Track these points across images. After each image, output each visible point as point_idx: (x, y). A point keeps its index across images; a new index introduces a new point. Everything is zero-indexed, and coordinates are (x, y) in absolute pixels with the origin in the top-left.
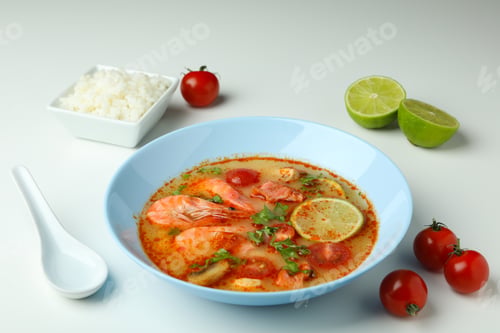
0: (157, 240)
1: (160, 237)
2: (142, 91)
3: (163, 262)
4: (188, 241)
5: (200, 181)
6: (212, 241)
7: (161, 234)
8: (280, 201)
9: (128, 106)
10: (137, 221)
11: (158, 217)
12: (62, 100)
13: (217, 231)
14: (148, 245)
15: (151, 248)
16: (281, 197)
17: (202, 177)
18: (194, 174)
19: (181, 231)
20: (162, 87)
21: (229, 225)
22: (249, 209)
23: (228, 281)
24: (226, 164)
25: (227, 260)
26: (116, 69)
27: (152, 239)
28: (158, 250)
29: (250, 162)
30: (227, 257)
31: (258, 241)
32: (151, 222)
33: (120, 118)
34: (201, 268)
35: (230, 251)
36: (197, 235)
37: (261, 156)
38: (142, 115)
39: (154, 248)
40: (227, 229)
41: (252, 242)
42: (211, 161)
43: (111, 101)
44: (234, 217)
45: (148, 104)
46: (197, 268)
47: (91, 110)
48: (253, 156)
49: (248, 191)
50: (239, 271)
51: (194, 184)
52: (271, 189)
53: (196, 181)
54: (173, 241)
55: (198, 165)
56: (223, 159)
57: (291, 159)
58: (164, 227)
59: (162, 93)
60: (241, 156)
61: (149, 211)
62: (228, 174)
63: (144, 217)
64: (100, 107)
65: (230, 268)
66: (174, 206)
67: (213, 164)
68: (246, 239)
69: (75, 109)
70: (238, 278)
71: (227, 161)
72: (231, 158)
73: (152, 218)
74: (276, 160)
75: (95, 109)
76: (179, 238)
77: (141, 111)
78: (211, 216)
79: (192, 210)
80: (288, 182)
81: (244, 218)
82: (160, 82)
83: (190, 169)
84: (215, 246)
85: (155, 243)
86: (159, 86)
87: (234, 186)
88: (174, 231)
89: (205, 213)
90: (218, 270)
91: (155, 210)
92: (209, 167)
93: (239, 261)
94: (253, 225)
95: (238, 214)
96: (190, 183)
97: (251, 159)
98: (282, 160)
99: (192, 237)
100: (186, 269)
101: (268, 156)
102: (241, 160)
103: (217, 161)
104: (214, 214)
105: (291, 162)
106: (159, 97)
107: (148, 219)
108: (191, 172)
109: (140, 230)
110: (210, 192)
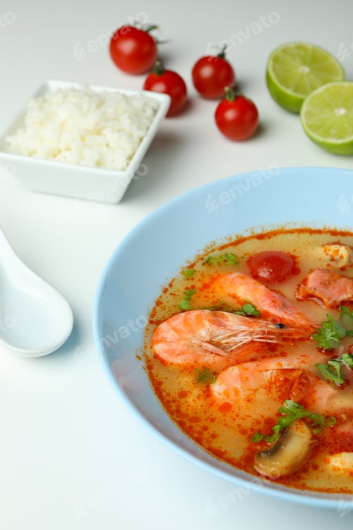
0: (183, 394)
1: (186, 389)
2: (125, 122)
3: (206, 435)
4: (232, 393)
5: (213, 279)
6: (268, 388)
7: (186, 381)
8: (343, 303)
9: (108, 145)
10: (143, 363)
11: (172, 352)
12: (9, 139)
13: (271, 368)
14: (174, 406)
15: (178, 411)
16: (344, 297)
17: (212, 272)
18: (199, 267)
19: (216, 374)
20: (149, 112)
21: (283, 355)
22: (303, 322)
23: (318, 461)
24: (241, 246)
25: (303, 420)
26: (77, 86)
27: (174, 394)
28: (192, 414)
29: (274, 239)
30: (300, 414)
31: (338, 381)
32: (163, 362)
33: (99, 164)
34: (271, 442)
35: (303, 404)
36: (243, 379)
37: (288, 228)
38: (130, 158)
39: (183, 410)
40: (285, 364)
41: (329, 382)
42: (219, 243)
43: (83, 139)
44: (285, 340)
45: (136, 139)
46: (263, 442)
47: (55, 154)
48: (276, 228)
49: (289, 290)
50: (329, 439)
51: (206, 286)
52: (326, 284)
53: (207, 280)
54: (208, 393)
55: (202, 253)
56: (234, 239)
57: (332, 228)
58: (187, 369)
59: (151, 122)
60: (259, 231)
61: (154, 342)
62: (249, 262)
63: (150, 354)
64: (68, 149)
65: (314, 437)
66: (193, 332)
67: (222, 248)
68: (319, 378)
69: (30, 154)
70: (332, 453)
71: (241, 241)
72: (246, 235)
73: (164, 356)
74: (312, 232)
75: (60, 152)
76: (217, 388)
77: (129, 152)
78: (252, 342)
79: (221, 335)
80: (343, 269)
81: (302, 340)
82: (145, 105)
83: (192, 260)
84: (275, 394)
85: (183, 400)
86: (144, 111)
87: (265, 282)
88: (206, 376)
89: (242, 339)
90: (298, 443)
91: (164, 340)
92: (217, 253)
93: (322, 419)
94: (320, 350)
95: (290, 334)
96: (199, 285)
97: (275, 233)
98: (319, 232)
99: (238, 385)
100: (246, 445)
101: (298, 227)
102: (260, 237)
103: (226, 242)
104: (256, 338)
105: (334, 233)
106: (148, 128)
107: (156, 356)
108: (194, 264)
109: (152, 377)
110: (235, 297)
